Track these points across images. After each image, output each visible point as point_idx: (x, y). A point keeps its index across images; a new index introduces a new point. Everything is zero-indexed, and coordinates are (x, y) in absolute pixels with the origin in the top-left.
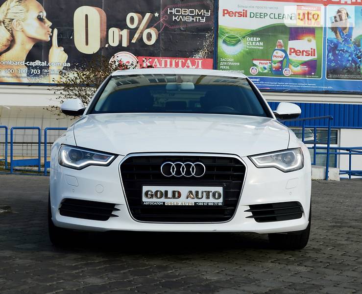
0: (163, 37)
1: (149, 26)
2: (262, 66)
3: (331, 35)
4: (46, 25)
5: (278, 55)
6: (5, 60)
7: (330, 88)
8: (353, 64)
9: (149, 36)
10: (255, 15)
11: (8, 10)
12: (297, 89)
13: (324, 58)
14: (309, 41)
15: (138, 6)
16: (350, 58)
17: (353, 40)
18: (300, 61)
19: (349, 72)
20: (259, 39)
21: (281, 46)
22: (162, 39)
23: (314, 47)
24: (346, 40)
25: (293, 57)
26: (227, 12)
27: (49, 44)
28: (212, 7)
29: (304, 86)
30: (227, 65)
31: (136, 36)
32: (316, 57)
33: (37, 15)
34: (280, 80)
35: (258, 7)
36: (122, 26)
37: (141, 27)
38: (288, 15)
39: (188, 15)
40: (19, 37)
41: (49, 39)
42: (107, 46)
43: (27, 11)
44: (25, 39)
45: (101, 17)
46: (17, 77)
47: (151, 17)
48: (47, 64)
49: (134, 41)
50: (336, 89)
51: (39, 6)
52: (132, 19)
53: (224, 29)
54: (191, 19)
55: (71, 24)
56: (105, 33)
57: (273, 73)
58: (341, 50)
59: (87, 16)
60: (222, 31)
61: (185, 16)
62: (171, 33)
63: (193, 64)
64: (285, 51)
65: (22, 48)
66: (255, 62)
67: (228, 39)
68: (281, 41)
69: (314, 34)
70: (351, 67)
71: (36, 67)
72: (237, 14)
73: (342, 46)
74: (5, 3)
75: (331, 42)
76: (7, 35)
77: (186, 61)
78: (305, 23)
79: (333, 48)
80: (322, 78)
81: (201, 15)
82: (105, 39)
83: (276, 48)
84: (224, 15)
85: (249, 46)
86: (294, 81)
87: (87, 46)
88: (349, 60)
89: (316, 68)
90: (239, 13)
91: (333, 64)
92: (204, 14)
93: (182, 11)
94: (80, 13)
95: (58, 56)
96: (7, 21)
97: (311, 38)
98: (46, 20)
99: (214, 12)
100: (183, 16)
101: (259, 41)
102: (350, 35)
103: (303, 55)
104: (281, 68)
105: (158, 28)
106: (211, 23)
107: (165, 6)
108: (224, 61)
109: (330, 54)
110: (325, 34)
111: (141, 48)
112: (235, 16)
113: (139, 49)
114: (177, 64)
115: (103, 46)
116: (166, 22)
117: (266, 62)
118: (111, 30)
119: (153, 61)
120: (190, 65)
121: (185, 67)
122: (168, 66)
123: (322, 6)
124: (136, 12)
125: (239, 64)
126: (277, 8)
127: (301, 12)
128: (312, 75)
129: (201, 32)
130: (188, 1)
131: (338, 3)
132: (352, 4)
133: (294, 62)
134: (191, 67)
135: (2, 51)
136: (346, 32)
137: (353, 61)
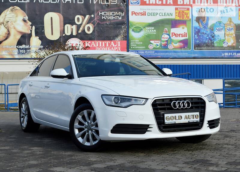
0: (97, 29)
1: (88, 22)
2: (156, 44)
3: (196, 24)
4: (28, 24)
5: (165, 37)
6: (4, 45)
7: (196, 55)
8: (209, 41)
9: (89, 29)
10: (151, 14)
11: (5, 16)
12: (177, 57)
13: (192, 38)
14: (183, 28)
15: (82, 11)
16: (208, 38)
17: (209, 27)
18: (178, 40)
19: (207, 46)
20: (153, 28)
21: (167, 32)
22: (96, 30)
23: (186, 32)
24: (205, 27)
25: (174, 38)
26: (134, 13)
27: (30, 35)
28: (125, 10)
29: (181, 55)
30: (135, 44)
31: (81, 29)
32: (187, 37)
33: (22, 18)
34: (167, 52)
35: (152, 10)
36: (72, 23)
37: (84, 23)
38: (170, 13)
39: (111, 16)
40: (12, 32)
41: (30, 32)
42: (64, 35)
43: (17, 16)
44: (16, 32)
45: (60, 18)
46: (12, 55)
47: (90, 17)
48: (29, 47)
49: (80, 32)
50: (200, 56)
51: (24, 13)
52: (78, 19)
53: (132, 23)
54: (113, 18)
55: (43, 23)
56: (63, 27)
57: (162, 47)
58: (202, 33)
59: (52, 18)
60: (132, 25)
61: (110, 16)
62: (102, 27)
63: (115, 44)
64: (169, 35)
65: (14, 38)
66: (151, 42)
67: (135, 29)
68: (166, 29)
69: (186, 24)
70: (208, 43)
71: (23, 49)
73: (202, 31)
74: (4, 12)
75: (196, 28)
76: (5, 31)
77: (111, 43)
78: (180, 18)
79: (198, 32)
80: (191, 50)
81: (119, 15)
82: (63, 31)
83: (164, 33)
84: (132, 15)
85: (148, 32)
86: (175, 52)
87: (52, 36)
88: (207, 39)
89: (187, 44)
90: (141, 13)
91: (198, 41)
92: (121, 14)
93: (108, 13)
94: (47, 17)
95: (35, 42)
96: (5, 23)
97: (184, 26)
98: (28, 21)
99: (126, 13)
100: (108, 16)
101: (153, 29)
102: (207, 24)
103: (179, 36)
104: (167, 44)
105: (93, 24)
106: (125, 20)
107: (97, 11)
108: (133, 42)
109: (196, 36)
110: (192, 24)
111: (84, 36)
112: (139, 15)
113: (83, 36)
114: (105, 44)
115: (62, 35)
116: (98, 20)
117: (158, 41)
118: (66, 26)
119: (91, 43)
120: (113, 44)
121: (111, 46)
122: (100, 46)
123: (190, 7)
124: (81, 15)
125: (142, 43)
126: (163, 10)
127: (178, 11)
128: (185, 48)
129: (119, 25)
130: (111, 7)
131: (200, 5)
132: (208, 5)
133: (174, 41)
134: (114, 46)
135: (3, 40)
136: (204, 22)
137: (210, 39)
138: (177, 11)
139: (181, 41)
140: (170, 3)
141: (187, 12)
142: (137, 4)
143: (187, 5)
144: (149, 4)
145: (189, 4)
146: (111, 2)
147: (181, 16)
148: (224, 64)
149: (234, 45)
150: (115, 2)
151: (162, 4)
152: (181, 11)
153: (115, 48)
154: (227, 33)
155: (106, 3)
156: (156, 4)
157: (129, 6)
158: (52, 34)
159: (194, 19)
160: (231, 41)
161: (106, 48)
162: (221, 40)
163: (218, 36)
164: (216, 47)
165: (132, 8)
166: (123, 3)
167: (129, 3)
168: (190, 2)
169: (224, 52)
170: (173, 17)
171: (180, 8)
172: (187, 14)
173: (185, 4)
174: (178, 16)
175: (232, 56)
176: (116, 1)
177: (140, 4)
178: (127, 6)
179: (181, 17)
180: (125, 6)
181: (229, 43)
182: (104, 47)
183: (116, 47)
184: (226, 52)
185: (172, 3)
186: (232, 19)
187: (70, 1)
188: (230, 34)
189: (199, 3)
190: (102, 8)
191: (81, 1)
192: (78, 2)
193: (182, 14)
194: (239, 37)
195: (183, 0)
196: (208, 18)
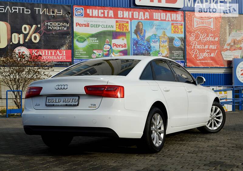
1: (35, 32)
2: (98, 53)
3: (134, 36)
5: (107, 47)
8: (146, 52)
9: (35, 38)
10: (94, 26)
13: (131, 48)
14: (123, 39)
15: (29, 21)
16: (145, 48)
17: (146, 39)
18: (118, 50)
21: (108, 42)
22: (43, 39)
23: (126, 43)
24: (142, 39)
25: (114, 48)
26: (78, 24)
28: (70, 21)
30: (79, 53)
31: (28, 38)
32: (127, 48)
35: (95, 22)
36: (20, 32)
37: (31, 33)
39: (57, 26)
42: (11, 43)
45: (7, 27)
47: (36, 27)
49: (26, 41)
52: (25, 28)
53: (76, 33)
54: (59, 28)
56: (10, 36)
58: (140, 44)
60: (76, 35)
61: (55, 26)
62: (47, 36)
64: (110, 45)
66: (95, 51)
67: (79, 39)
68: (108, 40)
69: (126, 35)
72: (84, 26)
73: (140, 42)
75: (135, 40)
77: (56, 52)
78: (120, 30)
79: (136, 43)
81: (64, 26)
82: (10, 40)
83: (106, 44)
84: (76, 26)
85: (91, 42)
88: (144, 50)
89: (127, 54)
90: (85, 25)
91: (136, 52)
92: (66, 25)
93: (53, 24)
97: (124, 38)
99: (71, 24)
100: (54, 26)
101: (96, 40)
102: (144, 36)
103: (120, 47)
104: (108, 54)
105: (40, 33)
106: (70, 30)
107: (44, 21)
108: (77, 51)
109: (134, 47)
110: (131, 36)
111: (31, 45)
112: (83, 26)
113: (29, 45)
114: (51, 53)
115: (9, 43)
116: (45, 30)
117: (100, 51)
118: (13, 35)
119: (38, 52)
121: (56, 55)
122: (47, 54)
123: (129, 21)
124: (27, 24)
125: (85, 52)
126: (105, 22)
129: (64, 35)
130: (56, 18)
131: (138, 19)
132: (145, 19)
133: (115, 51)
134: (59, 54)
136: (142, 35)
137: (146, 50)
138: (117, 24)
139: (121, 52)
140: (111, 16)
141: (126, 24)
142: (81, 16)
143: (126, 18)
144: (92, 17)
145: (128, 17)
146: (57, 13)
147: (121, 28)
149: (168, 55)
150: (61, 14)
151: (104, 17)
152: (121, 24)
153: (60, 56)
154: (162, 45)
155: (52, 14)
156: (98, 17)
157: (74, 18)
159: (133, 31)
160: (165, 52)
161: (52, 56)
162: (156, 51)
163: (154, 47)
165: (76, 20)
166: (67, 15)
167: (73, 15)
168: (129, 16)
170: (115, 29)
171: (120, 21)
172: (126, 27)
173: (124, 17)
174: (119, 29)
176: (62, 13)
177: (83, 16)
178: (72, 17)
180: (70, 17)
181: (163, 53)
182: (50, 55)
183: (62, 55)
185: (113, 16)
186: (166, 32)
187: (17, 10)
188: (164, 45)
189: (137, 17)
190: (48, 18)
191: (28, 12)
192: (25, 13)
193: (122, 26)
194: (172, 48)
195: (123, 14)
196: (145, 31)
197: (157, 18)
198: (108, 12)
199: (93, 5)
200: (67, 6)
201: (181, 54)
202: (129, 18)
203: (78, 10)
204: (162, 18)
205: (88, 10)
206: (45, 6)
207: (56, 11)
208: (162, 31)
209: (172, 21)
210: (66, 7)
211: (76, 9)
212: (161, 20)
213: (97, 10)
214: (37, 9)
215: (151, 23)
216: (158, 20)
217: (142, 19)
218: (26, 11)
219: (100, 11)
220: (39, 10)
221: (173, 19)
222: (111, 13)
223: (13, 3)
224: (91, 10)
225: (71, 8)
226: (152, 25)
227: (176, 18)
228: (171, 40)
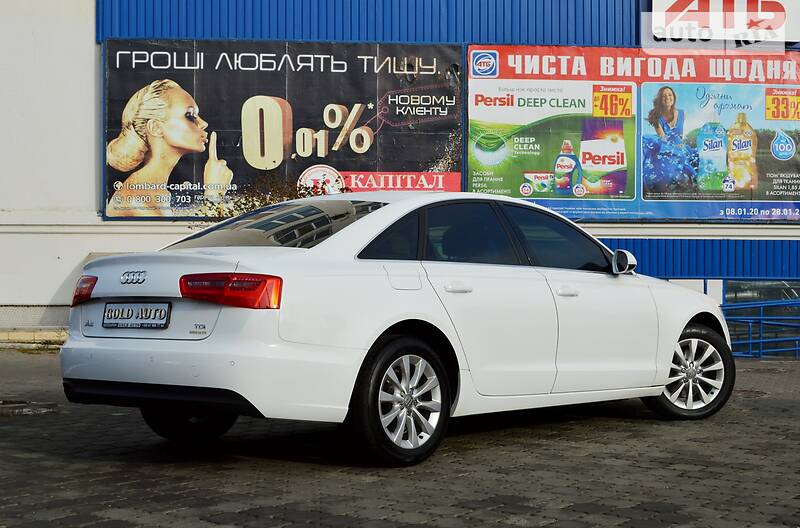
0: (381, 141)
1: (358, 124)
2: (539, 182)
3: (649, 130)
4: (199, 127)
5: (565, 163)
6: (136, 182)
7: (649, 214)
8: (686, 175)
9: (360, 140)
10: (527, 103)
11: (140, 105)
12: (594, 217)
14: (614, 140)
15: (342, 93)
16: (680, 166)
18: (599, 172)
19: (679, 188)
20: (533, 139)
21: (569, 150)
23: (622, 150)
24: (672, 138)
25: (588, 166)
26: (480, 99)
27: (205, 156)
28: (458, 89)
29: (607, 212)
30: (483, 182)
31: (340, 140)
32: (625, 165)
33: (184, 112)
34: (568, 204)
35: (530, 90)
36: (317, 125)
37: (347, 125)
38: (579, 100)
39: (420, 105)
40: (158, 147)
41: (204, 148)
42: (293, 156)
43: (170, 106)
44: (166, 147)
45: (284, 112)
46: (156, 208)
47: (362, 109)
48: (201, 186)
49: (335, 148)
50: (659, 216)
51: (188, 98)
52: (332, 114)
53: (476, 125)
54: (425, 111)
55: (238, 124)
56: (291, 137)
57: (558, 192)
58: (666, 154)
59: (261, 111)
60: (475, 130)
61: (416, 106)
62: (393, 135)
63: (430, 181)
64: (575, 158)
65: (162, 164)
66: (527, 176)
67: (484, 141)
68: (569, 142)
69: (622, 129)
70: (682, 181)
71: (184, 192)
72: (498, 102)
73: (665, 148)
74: (136, 95)
75: (650, 141)
76: (140, 144)
77: (418, 178)
78: (606, 113)
79: (653, 151)
80: (637, 201)
81: (440, 105)
82: (291, 146)
83: (561, 153)
84: (477, 104)
85: (519, 150)
86: (591, 204)
87: (263, 158)
88: (679, 170)
89: (625, 183)
90: (500, 100)
91: (653, 177)
92: (446, 102)
93: (411, 100)
94: (251, 107)
95: (218, 174)
96: (139, 123)
97: (616, 135)
98: (199, 119)
99: (460, 98)
100: (412, 107)
101: (533, 143)
102: (678, 130)
103: (604, 163)
104: (570, 184)
105: (373, 126)
106: (457, 117)
107: (384, 92)
108: (478, 176)
109: (648, 161)
110: (639, 129)
111: (347, 159)
112: (495, 105)
113: (344, 160)
114: (404, 183)
115: (288, 157)
116: (386, 116)
117: (544, 175)
118: (300, 132)
119: (366, 179)
120: (425, 183)
121: (417, 187)
122: (390, 185)
123: (634, 85)
124: (338, 103)
125: (502, 179)
126: (560, 91)
127: (599, 95)
128: (619, 194)
129: (441, 131)
130: (419, 84)
131: (660, 79)
132: (682, 79)
133: (590, 174)
134: (426, 186)
135: (132, 168)
136: (672, 125)
137: (686, 170)
138: (597, 94)
139: (608, 176)
140: (579, 72)
141: (625, 96)
142: (492, 74)
143: (624, 78)
144: (523, 76)
145: (630, 75)
146: (420, 69)
147: (609, 107)
148: (725, 238)
149: (752, 186)
150: (432, 70)
151: (558, 76)
152: (609, 95)
154: (735, 153)
155: (406, 72)
156: (541, 76)
157: (470, 80)
158: (263, 154)
159: (645, 114)
160: (743, 176)
163: (709, 162)
164: (705, 192)
165: (475, 86)
166: (451, 73)
167: (468, 74)
168: (633, 71)
169: (724, 207)
170: (588, 110)
171: (605, 86)
172: (624, 103)
173: (618, 74)
174: (601, 108)
175: (747, 216)
176: (434, 67)
177: (497, 75)
178: (464, 79)
179: (609, 111)
180: (458, 79)
181: (739, 180)
182: (399, 189)
183: (433, 189)
184: (731, 206)
185: (584, 72)
186: (747, 116)
187: (312, 65)
188: (742, 156)
189: (658, 74)
190: (396, 84)
191: (341, 67)
192: (332, 70)
193: (612, 101)
194: (765, 165)
195: (615, 66)
196: (682, 114)
197: (720, 75)
198: (570, 63)
199: (528, 43)
200: (449, 46)
201: (795, 182)
202: (633, 78)
203: (481, 59)
204: (736, 76)
205: (511, 58)
206: (389, 50)
207: (418, 62)
208: (735, 112)
209: (767, 81)
210: (449, 52)
211: (475, 55)
212: (734, 80)
213: (536, 58)
214: (365, 58)
215: (701, 90)
216: (722, 80)
217: (672, 79)
218: (337, 67)
219: (545, 59)
220: (370, 62)
221: (770, 76)
222: (580, 64)
223: (299, 45)
224: (519, 58)
225: (460, 53)
226: (706, 97)
227: (782, 73)
228: (764, 139)
